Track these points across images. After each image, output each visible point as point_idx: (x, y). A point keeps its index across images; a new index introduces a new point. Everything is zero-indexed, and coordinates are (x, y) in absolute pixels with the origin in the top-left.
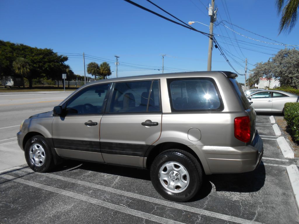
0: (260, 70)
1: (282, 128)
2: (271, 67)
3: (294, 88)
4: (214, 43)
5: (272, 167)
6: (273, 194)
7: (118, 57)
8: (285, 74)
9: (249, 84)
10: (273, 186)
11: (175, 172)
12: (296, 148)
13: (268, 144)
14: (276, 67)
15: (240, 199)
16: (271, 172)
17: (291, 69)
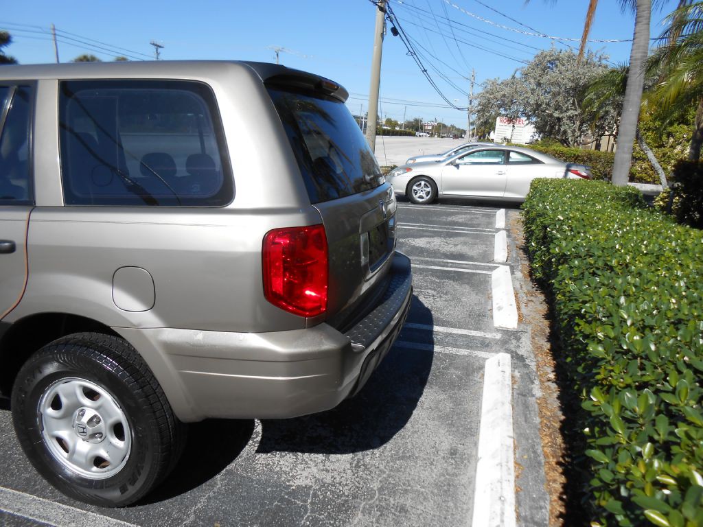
0: (492, 96)
1: (517, 240)
2: (516, 92)
3: (563, 144)
4: (388, 22)
5: (452, 357)
6: (422, 454)
7: (160, 47)
8: (547, 109)
9: (478, 132)
10: (431, 424)
11: (89, 413)
12: (532, 298)
13: (467, 286)
14: (527, 92)
15: (317, 480)
16: (443, 374)
17: (560, 98)
